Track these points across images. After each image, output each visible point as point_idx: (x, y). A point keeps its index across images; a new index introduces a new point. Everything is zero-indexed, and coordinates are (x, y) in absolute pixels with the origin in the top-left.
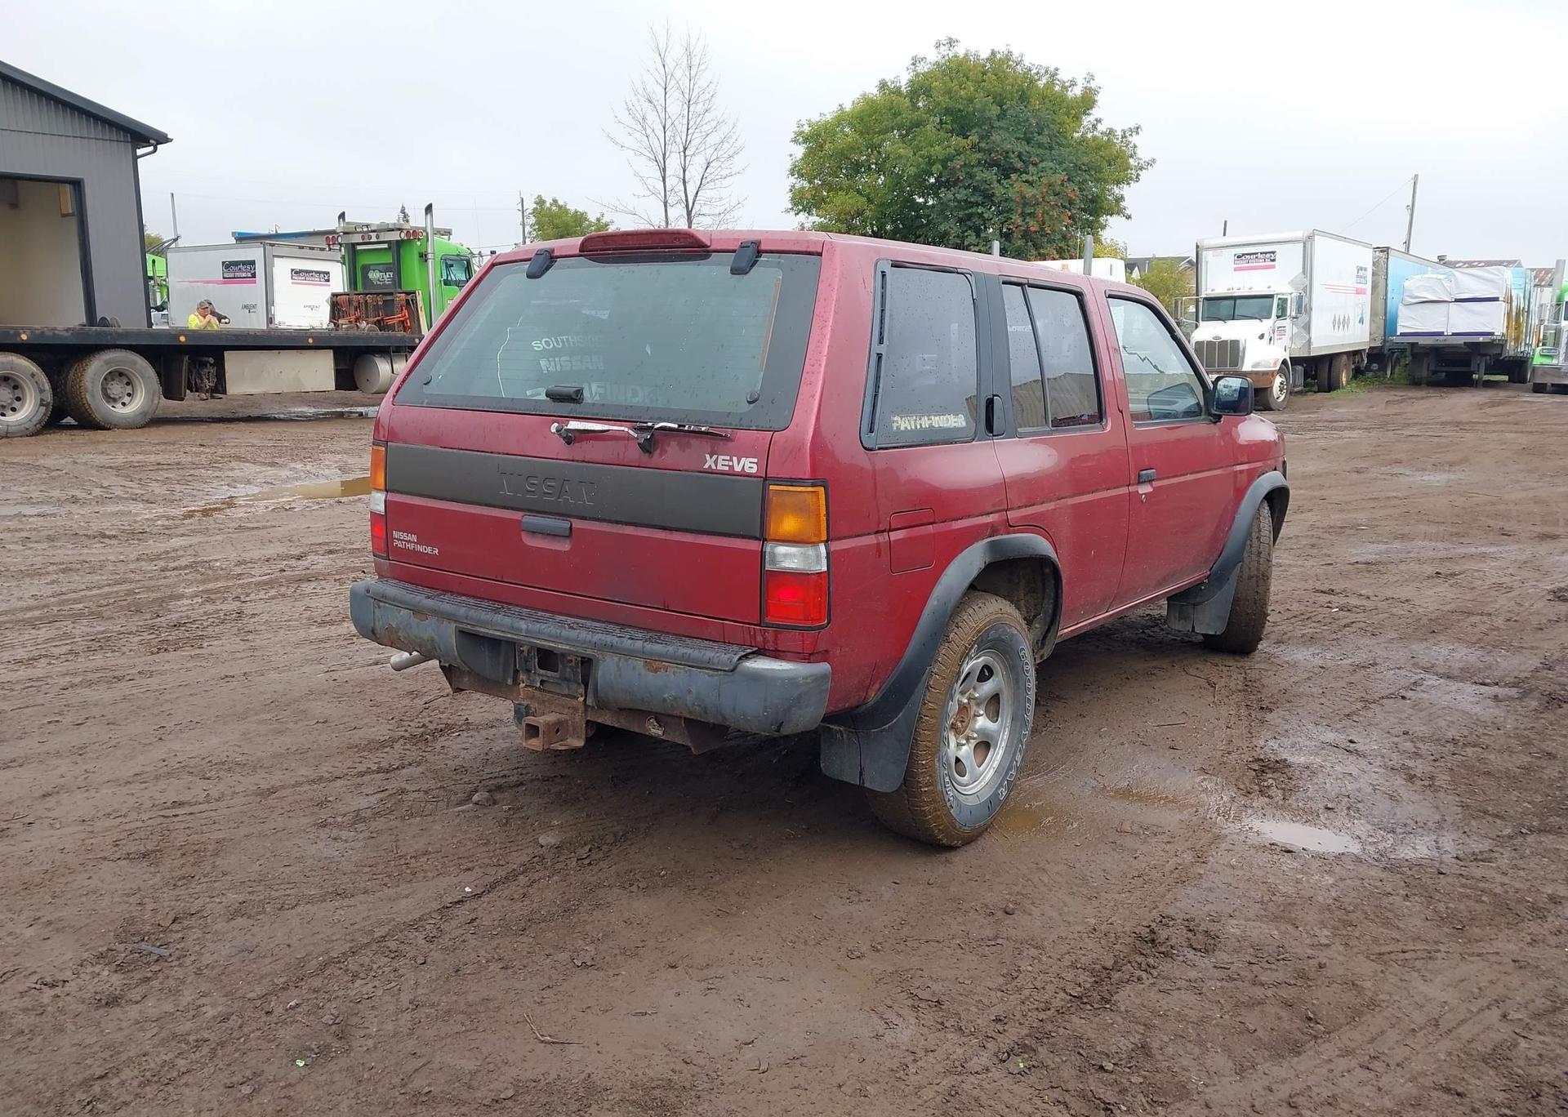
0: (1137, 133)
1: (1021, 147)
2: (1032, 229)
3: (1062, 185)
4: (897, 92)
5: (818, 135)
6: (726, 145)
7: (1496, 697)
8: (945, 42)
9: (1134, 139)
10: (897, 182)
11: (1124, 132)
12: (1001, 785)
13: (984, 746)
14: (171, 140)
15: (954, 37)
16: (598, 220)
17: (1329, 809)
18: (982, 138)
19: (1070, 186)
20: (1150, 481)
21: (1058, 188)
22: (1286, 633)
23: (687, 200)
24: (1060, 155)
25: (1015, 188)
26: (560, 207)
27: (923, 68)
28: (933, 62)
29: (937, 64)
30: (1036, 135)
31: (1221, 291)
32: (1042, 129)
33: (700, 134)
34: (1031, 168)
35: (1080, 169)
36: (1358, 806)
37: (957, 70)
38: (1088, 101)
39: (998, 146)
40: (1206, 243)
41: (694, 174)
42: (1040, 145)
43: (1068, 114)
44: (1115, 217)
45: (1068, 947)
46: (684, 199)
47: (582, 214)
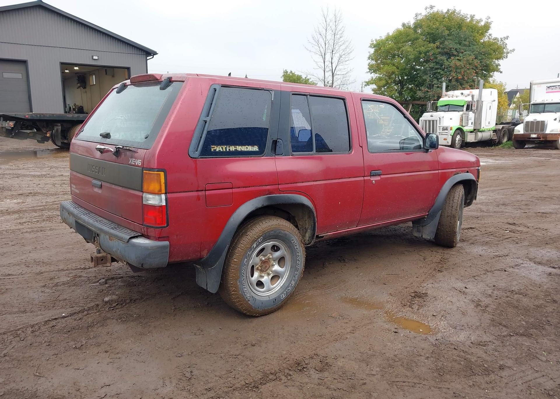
0: (507, 39)
1: (456, 46)
2: (459, 78)
3: (473, 60)
4: (409, 27)
5: (379, 44)
6: (348, 50)
7: (550, 274)
8: (429, 7)
9: (506, 41)
10: (408, 61)
11: (501, 39)
12: (282, 293)
13: (276, 277)
14: (158, 54)
15: (433, 5)
16: (306, 78)
17: (434, 316)
18: (441, 43)
19: (476, 61)
20: (379, 175)
21: (471, 62)
22: (476, 240)
23: (332, 70)
24: (473, 49)
25: (453, 62)
26: (292, 74)
27: (420, 17)
28: (424, 15)
29: (426, 16)
30: (463, 41)
31: (539, 101)
32: (466, 39)
33: (338, 46)
34: (461, 55)
35: (481, 54)
36: (447, 315)
37: (434, 18)
38: (487, 27)
39: (447, 46)
40: (534, 82)
41: (335, 60)
42: (465, 45)
43: (478, 33)
44: (495, 73)
45: (265, 362)
46: (331, 69)
47: (300, 76)
